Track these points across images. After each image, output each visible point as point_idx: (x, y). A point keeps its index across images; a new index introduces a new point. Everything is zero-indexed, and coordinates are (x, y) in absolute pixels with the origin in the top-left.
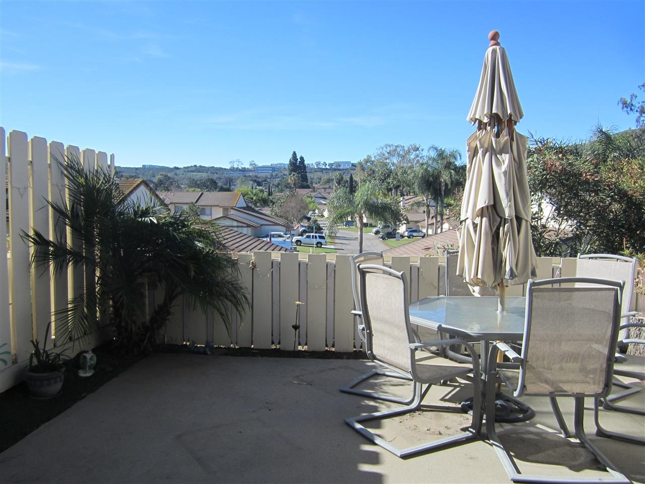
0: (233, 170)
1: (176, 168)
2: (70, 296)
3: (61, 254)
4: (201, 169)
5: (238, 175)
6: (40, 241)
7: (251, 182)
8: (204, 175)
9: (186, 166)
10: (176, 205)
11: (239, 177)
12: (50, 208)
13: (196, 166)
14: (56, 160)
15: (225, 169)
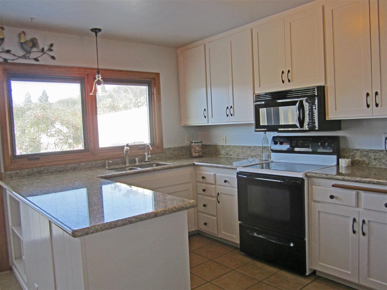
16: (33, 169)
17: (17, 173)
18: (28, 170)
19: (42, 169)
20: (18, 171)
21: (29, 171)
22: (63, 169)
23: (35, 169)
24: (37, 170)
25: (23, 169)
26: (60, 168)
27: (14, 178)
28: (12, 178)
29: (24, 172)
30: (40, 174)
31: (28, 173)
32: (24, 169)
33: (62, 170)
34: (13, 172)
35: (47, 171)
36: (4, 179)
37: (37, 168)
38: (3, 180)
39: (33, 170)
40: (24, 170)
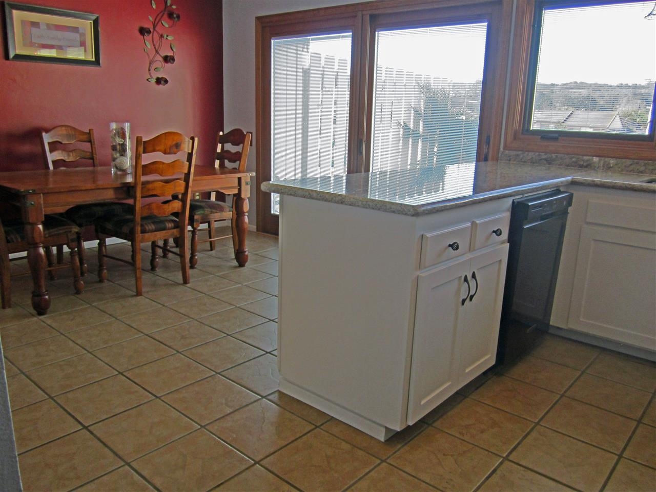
0: (621, 86)
1: (553, 85)
2: (419, 158)
3: (415, 135)
4: (581, 86)
5: (627, 93)
6: (406, 127)
7: (639, 101)
8: (584, 92)
9: (564, 83)
10: (543, 124)
11: (626, 95)
12: (413, 111)
13: (576, 82)
14: (418, 83)
15: (611, 86)
16: (541, 153)
17: (518, 155)
18: (533, 153)
19: (554, 156)
20: (520, 152)
21: (534, 156)
22: (588, 163)
23: (543, 154)
24: (546, 156)
25: (527, 151)
26: (583, 161)
27: (512, 162)
28: (510, 161)
29: (528, 155)
30: (549, 164)
31: (532, 158)
32: (529, 151)
33: (585, 164)
34: (513, 153)
35: (560, 161)
36: (501, 160)
37: (546, 153)
38: (499, 161)
39: (539, 155)
40: (527, 153)
